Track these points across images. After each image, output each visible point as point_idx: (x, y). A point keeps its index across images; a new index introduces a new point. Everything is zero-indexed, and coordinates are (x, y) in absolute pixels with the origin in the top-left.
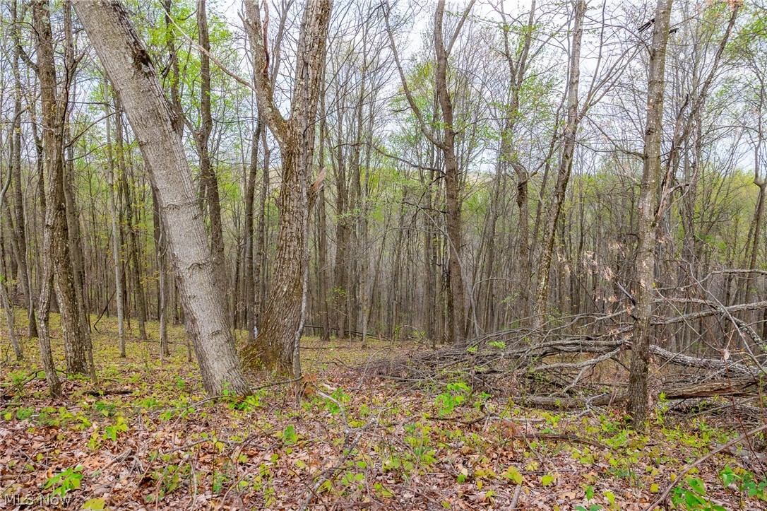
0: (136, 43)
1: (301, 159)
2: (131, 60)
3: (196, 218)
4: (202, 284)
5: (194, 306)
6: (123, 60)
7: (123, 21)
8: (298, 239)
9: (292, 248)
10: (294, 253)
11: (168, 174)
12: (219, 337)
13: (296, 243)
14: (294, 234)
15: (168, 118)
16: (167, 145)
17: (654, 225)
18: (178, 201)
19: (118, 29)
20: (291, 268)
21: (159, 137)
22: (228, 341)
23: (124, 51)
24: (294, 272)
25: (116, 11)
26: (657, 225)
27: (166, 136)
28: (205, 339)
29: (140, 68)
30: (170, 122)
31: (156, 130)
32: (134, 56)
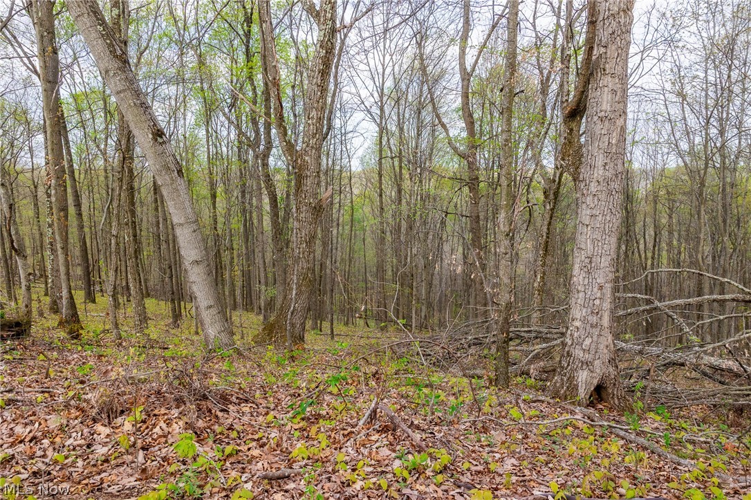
0: (155, 125)
1: (308, 181)
2: (150, 136)
3: (195, 231)
4: (199, 274)
5: (195, 288)
6: (146, 136)
7: (147, 113)
8: (307, 243)
9: (301, 250)
10: (303, 253)
11: (175, 204)
12: (212, 309)
13: (304, 246)
14: (303, 239)
15: (175, 169)
16: (174, 186)
17: (508, 235)
18: (182, 220)
19: (143, 118)
20: (300, 265)
21: (169, 181)
22: (219, 313)
23: (146, 131)
24: (303, 268)
25: (142, 107)
26: (511, 235)
27: (173, 180)
28: (203, 310)
29: (156, 140)
30: (176, 171)
31: (167, 177)
32: (153, 134)
